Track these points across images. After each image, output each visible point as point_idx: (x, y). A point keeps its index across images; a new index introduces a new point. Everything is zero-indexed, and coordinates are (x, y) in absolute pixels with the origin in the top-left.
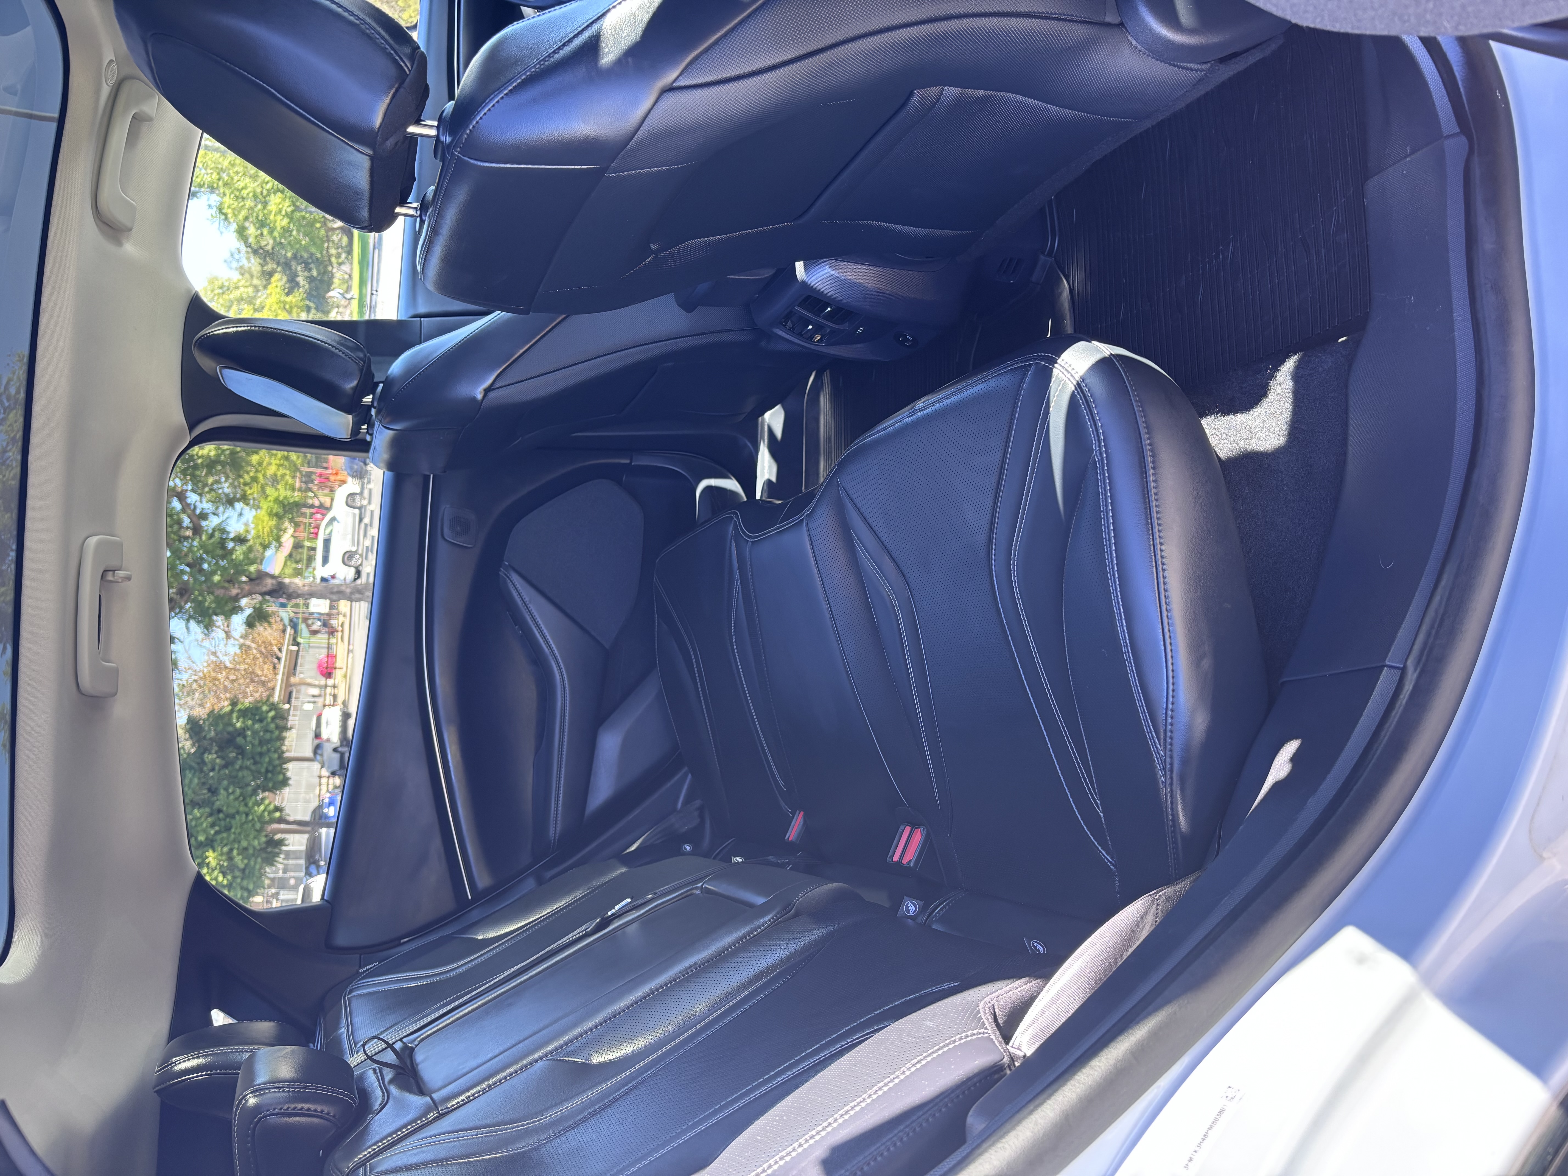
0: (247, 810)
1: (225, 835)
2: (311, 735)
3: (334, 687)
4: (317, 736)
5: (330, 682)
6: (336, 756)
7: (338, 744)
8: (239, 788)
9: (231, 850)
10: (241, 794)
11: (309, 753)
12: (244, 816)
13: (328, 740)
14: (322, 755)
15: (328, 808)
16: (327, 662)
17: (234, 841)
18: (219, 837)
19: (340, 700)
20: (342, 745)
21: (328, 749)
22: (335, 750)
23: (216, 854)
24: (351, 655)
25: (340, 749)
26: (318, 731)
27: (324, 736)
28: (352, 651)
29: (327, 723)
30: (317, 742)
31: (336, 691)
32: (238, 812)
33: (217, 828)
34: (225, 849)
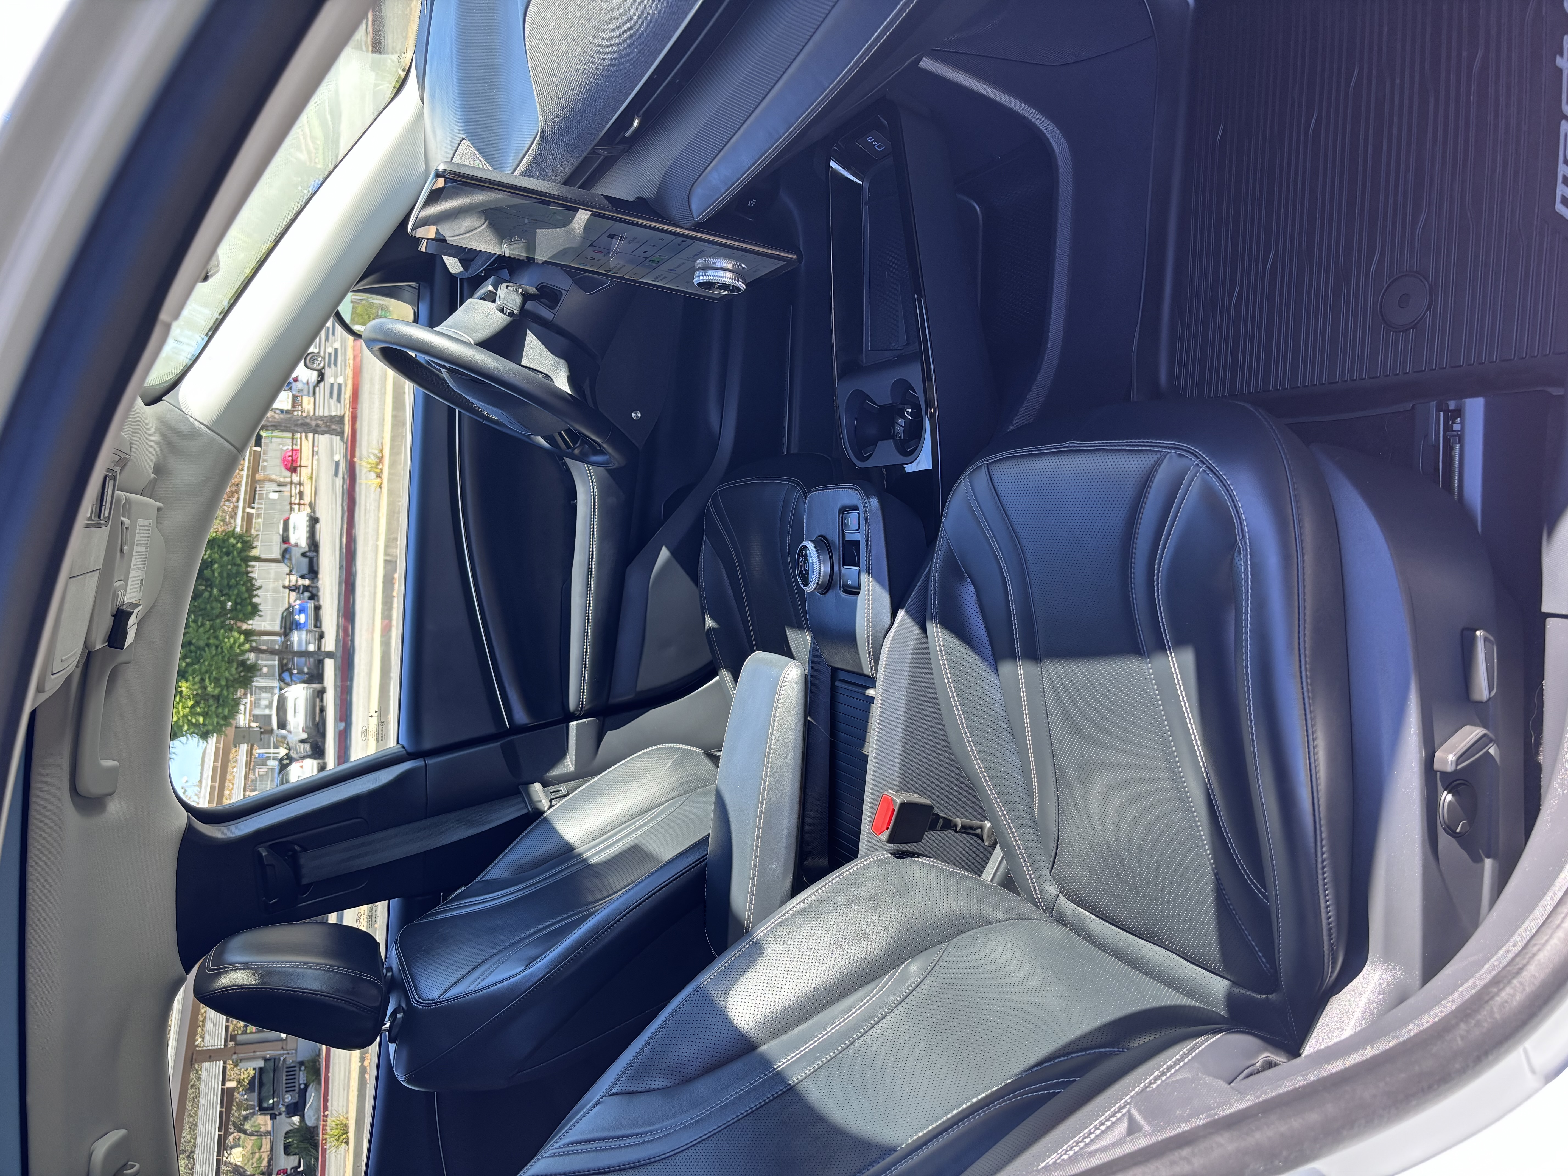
0: (217, 642)
1: (196, 666)
2: (277, 539)
3: (300, 484)
4: (285, 540)
5: (296, 478)
6: (305, 561)
7: (307, 549)
8: (209, 621)
9: (203, 680)
10: (212, 627)
11: (277, 555)
12: (214, 648)
13: (296, 545)
14: (290, 559)
15: (299, 615)
16: (292, 456)
17: (206, 672)
18: (190, 670)
19: (307, 499)
20: (310, 551)
21: (296, 554)
22: (304, 555)
23: (188, 684)
24: (316, 457)
25: (308, 554)
26: (285, 535)
27: (292, 540)
28: (317, 453)
29: (294, 528)
30: (285, 546)
31: (302, 488)
32: (208, 645)
33: (188, 660)
34: (197, 679)
